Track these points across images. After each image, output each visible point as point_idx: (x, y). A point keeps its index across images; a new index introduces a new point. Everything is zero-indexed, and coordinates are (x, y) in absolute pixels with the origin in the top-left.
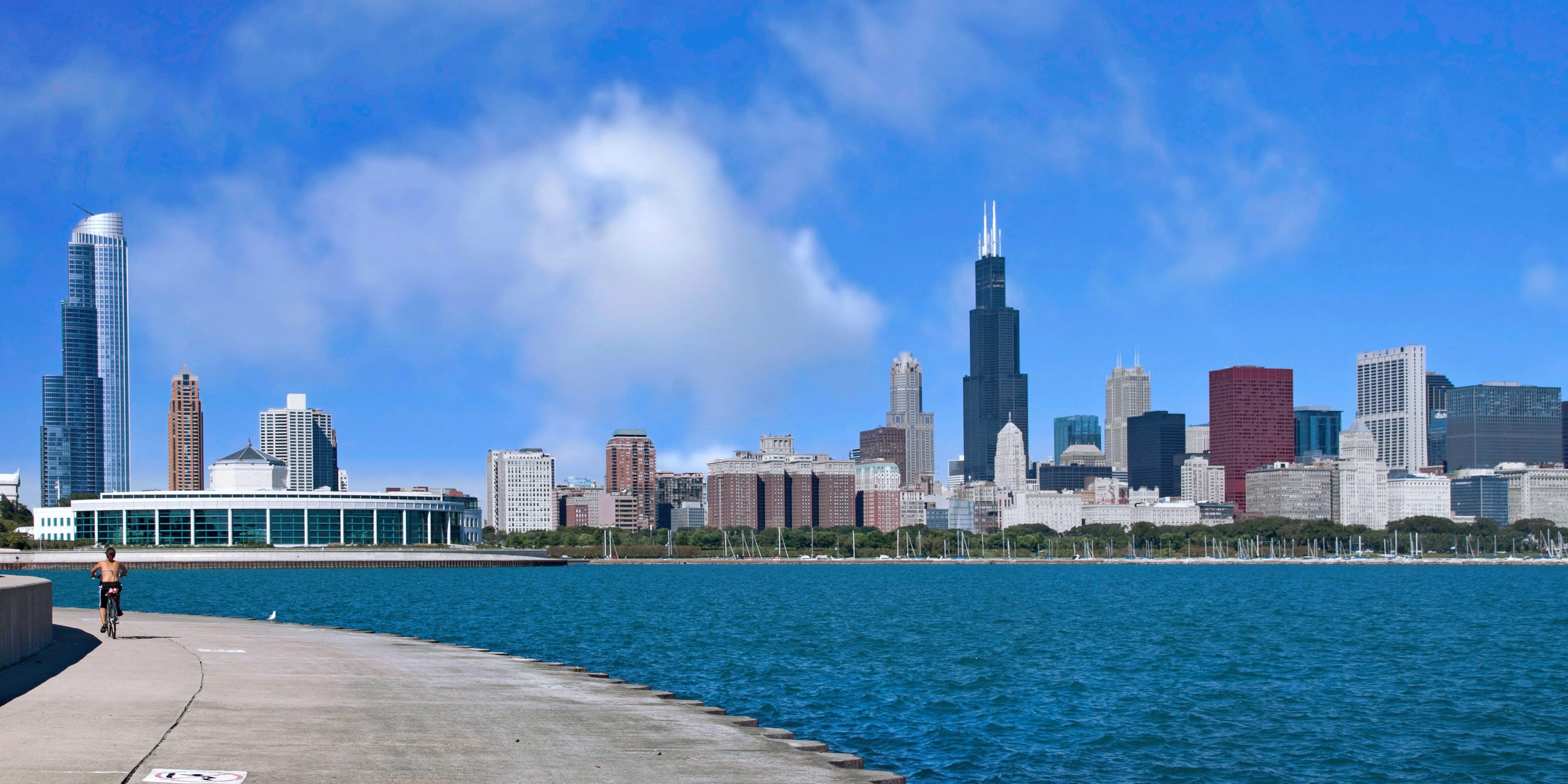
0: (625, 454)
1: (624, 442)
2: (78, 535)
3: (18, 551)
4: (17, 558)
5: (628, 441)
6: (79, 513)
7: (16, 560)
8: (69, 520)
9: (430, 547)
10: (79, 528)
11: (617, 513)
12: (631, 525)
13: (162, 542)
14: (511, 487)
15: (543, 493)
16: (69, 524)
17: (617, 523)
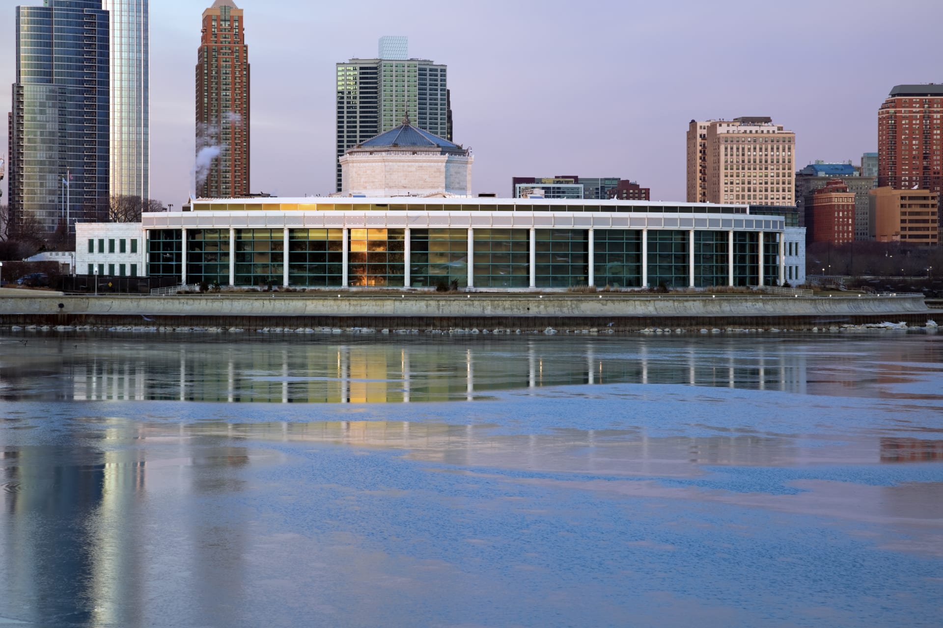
0: (911, 124)
1: (911, 104)
2: (152, 268)
3: (61, 293)
4: (61, 306)
5: (916, 103)
6: (154, 233)
7: (59, 309)
8: (134, 243)
9: (733, 292)
10: (153, 257)
11: (904, 218)
12: (927, 236)
13: (293, 280)
14: (729, 178)
15: (781, 186)
16: (134, 249)
17: (903, 233)
